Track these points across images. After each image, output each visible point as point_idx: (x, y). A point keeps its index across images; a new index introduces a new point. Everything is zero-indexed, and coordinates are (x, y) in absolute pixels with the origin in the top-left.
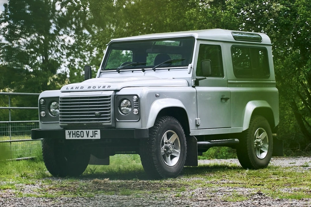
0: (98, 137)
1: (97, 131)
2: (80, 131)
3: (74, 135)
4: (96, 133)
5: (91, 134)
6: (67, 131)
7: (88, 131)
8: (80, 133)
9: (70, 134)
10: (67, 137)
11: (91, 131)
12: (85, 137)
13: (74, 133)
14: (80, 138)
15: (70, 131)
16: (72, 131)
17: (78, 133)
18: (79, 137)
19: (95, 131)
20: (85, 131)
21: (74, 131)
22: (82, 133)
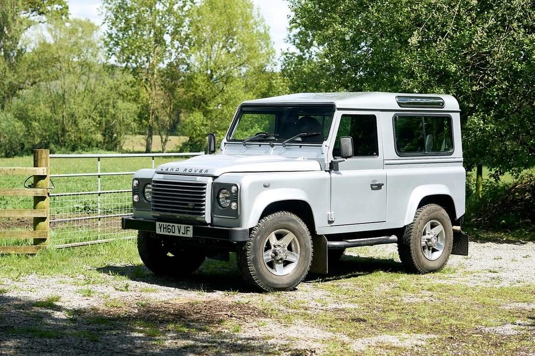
0: (190, 234)
1: (189, 227)
2: (171, 224)
3: (165, 229)
4: (188, 229)
5: (182, 230)
6: (157, 223)
7: (179, 225)
8: (171, 228)
9: (161, 228)
10: (158, 231)
11: (183, 226)
12: (176, 234)
13: (165, 227)
14: (171, 234)
15: (161, 223)
16: (163, 223)
17: (169, 227)
18: (170, 232)
19: (187, 227)
20: (176, 225)
21: (165, 224)
22: (173, 227)
